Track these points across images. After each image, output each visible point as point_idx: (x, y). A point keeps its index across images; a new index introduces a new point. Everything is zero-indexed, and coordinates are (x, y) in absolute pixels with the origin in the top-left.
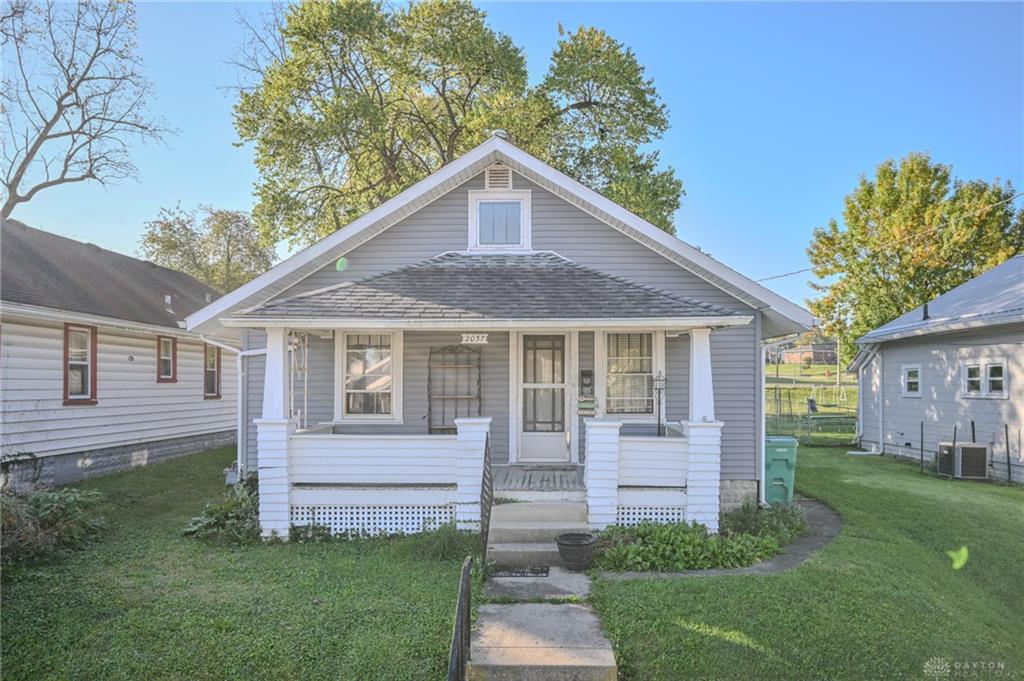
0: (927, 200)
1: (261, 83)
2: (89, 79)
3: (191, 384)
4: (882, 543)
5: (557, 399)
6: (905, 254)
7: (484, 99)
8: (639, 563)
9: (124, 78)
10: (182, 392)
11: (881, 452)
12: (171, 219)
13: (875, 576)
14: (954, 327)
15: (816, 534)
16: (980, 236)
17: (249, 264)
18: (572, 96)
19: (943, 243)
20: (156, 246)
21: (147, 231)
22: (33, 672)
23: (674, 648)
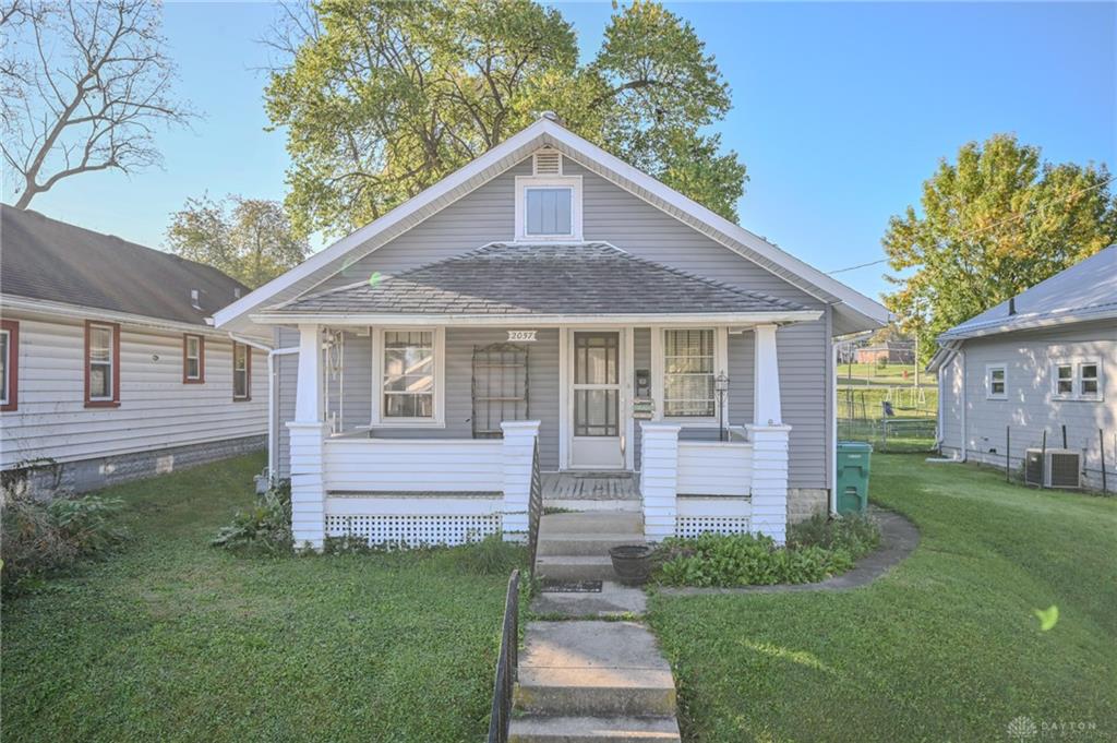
0: (1013, 184)
1: (293, 63)
2: (111, 60)
3: (219, 386)
4: (964, 557)
5: (611, 401)
6: (990, 243)
7: (532, 79)
8: (700, 578)
9: (148, 59)
10: (210, 394)
11: (963, 459)
12: (198, 209)
13: (956, 593)
14: (1044, 323)
15: (891, 548)
16: (1072, 223)
17: (281, 257)
18: (626, 75)
19: (1031, 231)
20: (182, 239)
21: (173, 222)
22: (53, 691)
23: (737, 670)
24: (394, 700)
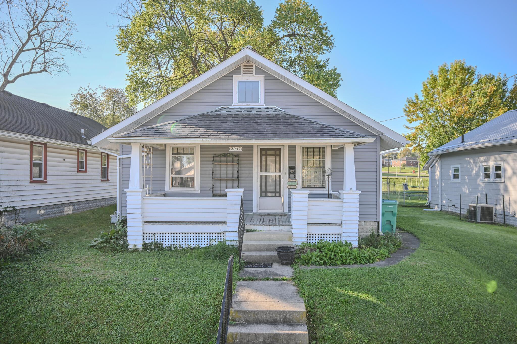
0: (464, 83)
1: (130, 24)
2: (44, 22)
3: (94, 174)
4: (440, 253)
5: (277, 182)
6: (453, 111)
7: (242, 32)
8: (318, 261)
9: (61, 21)
10: (90, 178)
11: (440, 209)
12: (85, 92)
13: (436, 268)
14: (477, 146)
15: (406, 248)
16: (490, 102)
17: (124, 115)
18: (286, 31)
19: (472, 106)
20: (78, 106)
21: (73, 98)
22: (13, 313)
23: (335, 303)
24: (174, 317)
